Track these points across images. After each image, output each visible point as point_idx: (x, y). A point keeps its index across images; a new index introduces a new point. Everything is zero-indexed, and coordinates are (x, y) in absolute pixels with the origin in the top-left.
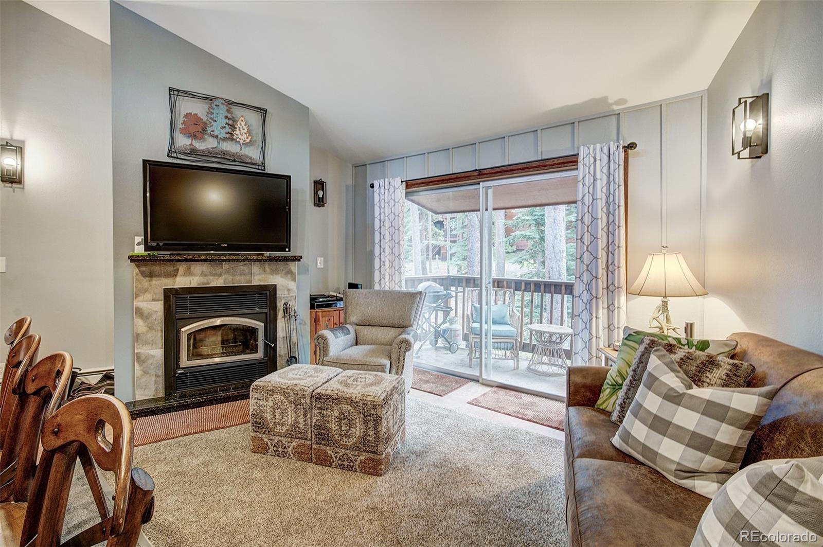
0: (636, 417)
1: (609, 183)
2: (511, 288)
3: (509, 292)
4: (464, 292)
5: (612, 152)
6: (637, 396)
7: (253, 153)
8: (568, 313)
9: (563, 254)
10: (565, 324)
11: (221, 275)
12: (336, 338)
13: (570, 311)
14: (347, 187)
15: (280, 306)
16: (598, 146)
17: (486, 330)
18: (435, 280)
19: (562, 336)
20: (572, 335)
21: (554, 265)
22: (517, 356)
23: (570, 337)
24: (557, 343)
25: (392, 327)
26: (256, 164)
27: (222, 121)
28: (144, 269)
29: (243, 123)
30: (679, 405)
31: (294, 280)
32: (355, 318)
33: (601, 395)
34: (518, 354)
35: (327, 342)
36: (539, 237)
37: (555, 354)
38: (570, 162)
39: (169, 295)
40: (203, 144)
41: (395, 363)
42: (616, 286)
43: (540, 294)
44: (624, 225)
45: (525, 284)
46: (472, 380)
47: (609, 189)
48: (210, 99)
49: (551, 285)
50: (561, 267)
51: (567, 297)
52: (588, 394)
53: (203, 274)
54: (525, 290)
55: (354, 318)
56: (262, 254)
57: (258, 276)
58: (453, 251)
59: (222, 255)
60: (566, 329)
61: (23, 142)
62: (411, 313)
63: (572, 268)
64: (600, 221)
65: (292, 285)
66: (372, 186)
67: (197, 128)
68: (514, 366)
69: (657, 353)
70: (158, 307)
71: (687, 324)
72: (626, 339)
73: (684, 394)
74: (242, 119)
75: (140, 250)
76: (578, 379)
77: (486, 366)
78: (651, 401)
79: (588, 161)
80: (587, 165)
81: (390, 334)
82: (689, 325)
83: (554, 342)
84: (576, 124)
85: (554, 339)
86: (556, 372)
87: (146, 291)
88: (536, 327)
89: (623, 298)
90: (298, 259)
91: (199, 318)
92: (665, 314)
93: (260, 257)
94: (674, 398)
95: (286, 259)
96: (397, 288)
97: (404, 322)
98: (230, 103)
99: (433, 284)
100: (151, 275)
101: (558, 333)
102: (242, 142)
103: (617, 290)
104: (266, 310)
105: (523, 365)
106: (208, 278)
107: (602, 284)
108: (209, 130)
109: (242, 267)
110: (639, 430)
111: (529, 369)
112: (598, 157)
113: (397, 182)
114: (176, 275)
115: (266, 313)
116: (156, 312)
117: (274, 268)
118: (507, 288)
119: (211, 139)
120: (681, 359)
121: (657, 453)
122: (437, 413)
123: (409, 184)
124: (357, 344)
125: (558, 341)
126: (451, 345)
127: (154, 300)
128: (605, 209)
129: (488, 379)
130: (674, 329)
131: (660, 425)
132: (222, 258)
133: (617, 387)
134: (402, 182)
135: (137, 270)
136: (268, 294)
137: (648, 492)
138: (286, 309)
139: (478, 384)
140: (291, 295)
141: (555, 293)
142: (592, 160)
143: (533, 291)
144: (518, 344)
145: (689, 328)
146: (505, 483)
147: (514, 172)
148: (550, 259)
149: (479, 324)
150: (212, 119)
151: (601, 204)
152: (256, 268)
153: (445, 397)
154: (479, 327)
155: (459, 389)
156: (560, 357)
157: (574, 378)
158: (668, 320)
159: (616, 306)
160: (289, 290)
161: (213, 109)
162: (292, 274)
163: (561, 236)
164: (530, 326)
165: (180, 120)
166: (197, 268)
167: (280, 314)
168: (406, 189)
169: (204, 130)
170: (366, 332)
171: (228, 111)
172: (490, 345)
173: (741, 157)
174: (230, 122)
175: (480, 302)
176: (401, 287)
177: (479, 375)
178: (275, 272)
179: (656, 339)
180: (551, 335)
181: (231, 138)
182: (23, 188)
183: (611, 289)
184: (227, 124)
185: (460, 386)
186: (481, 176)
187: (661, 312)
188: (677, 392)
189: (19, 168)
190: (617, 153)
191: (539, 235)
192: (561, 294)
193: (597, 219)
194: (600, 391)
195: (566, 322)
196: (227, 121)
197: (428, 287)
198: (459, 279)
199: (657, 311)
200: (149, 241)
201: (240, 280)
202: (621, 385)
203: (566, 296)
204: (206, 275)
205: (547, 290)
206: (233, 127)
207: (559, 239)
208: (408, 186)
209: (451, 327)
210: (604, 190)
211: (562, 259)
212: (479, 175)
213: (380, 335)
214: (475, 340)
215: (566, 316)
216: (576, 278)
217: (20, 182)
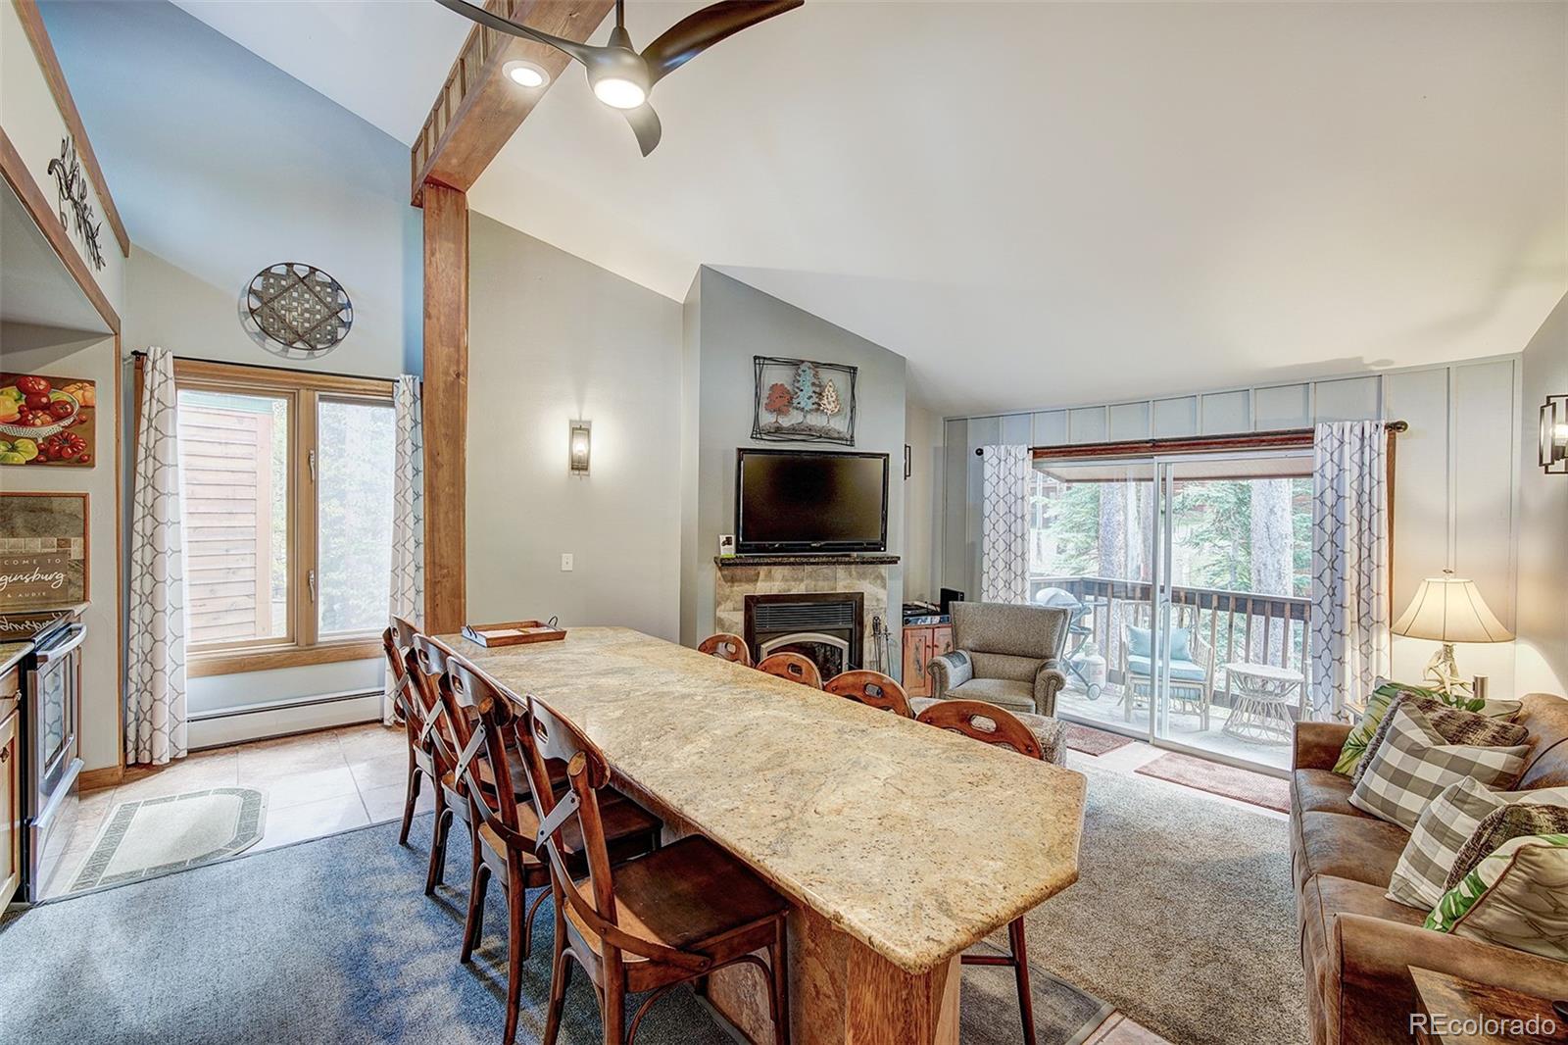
0: (1375, 771)
1: (1361, 475)
2: (1194, 604)
3: (1189, 610)
4: (1108, 605)
5: (1367, 435)
6: (1378, 752)
7: (839, 425)
8: (1295, 643)
9: (1286, 541)
10: (1290, 664)
11: (802, 580)
12: (955, 667)
13: (1300, 639)
14: (936, 449)
15: (868, 620)
16: (1348, 424)
17: (1161, 669)
18: (1060, 584)
19: (1284, 685)
20: (1302, 684)
21: (1268, 559)
22: (1206, 711)
23: (1298, 689)
24: (1276, 695)
25: (1024, 656)
26: (842, 439)
27: (808, 390)
28: (726, 572)
29: (832, 390)
30: (1422, 759)
31: (884, 587)
32: (971, 640)
33: (1341, 757)
34: (1207, 707)
35: (946, 672)
36: (1235, 500)
37: (1273, 712)
38: (1302, 438)
39: (751, 603)
40: (786, 419)
41: (1041, 703)
42: (1375, 619)
43: (1245, 616)
44: (1387, 535)
45: (1219, 598)
46: (1137, 739)
47: (1361, 484)
48: (796, 364)
49: (1265, 601)
50: (1282, 562)
51: (1295, 623)
52: (1323, 755)
53: (784, 579)
54: (1218, 608)
55: (969, 642)
56: (849, 556)
57: (841, 580)
58: (1051, 513)
59: (811, 556)
60: (1292, 673)
61: (589, 423)
62: (1052, 639)
63: (1305, 557)
64: (1347, 528)
65: (882, 594)
66: (980, 452)
67: (783, 399)
68: (1201, 724)
69: (1404, 708)
70: (739, 618)
71: (1476, 679)
72: (1377, 692)
73: (1429, 749)
74: (830, 384)
75: (728, 552)
76: (1310, 737)
77: (1160, 724)
78: (1392, 755)
79: (1329, 444)
80: (1328, 449)
81: (1022, 665)
82: (1479, 681)
83: (1271, 693)
84: (1312, 386)
85: (1270, 687)
86: (1275, 739)
87: (727, 599)
88: (1239, 666)
89: (1385, 636)
90: (894, 561)
91: (777, 632)
92: (1449, 663)
93: (847, 559)
94: (1417, 752)
95: (882, 561)
96: (1019, 602)
97: (1042, 650)
98: (816, 365)
99: (1063, 592)
100: (732, 580)
101: (1279, 680)
102: (829, 412)
103: (1375, 625)
104: (851, 626)
105: (1216, 726)
106: (788, 583)
107: (1350, 615)
108: (795, 401)
109: (826, 570)
110: (1378, 785)
111: (1225, 730)
112: (1347, 439)
113: (1022, 452)
114: (757, 580)
115: (851, 630)
116: (737, 623)
117: (861, 571)
118: (1186, 603)
119: (795, 412)
120: (1441, 717)
121: (1397, 806)
122: (1097, 774)
123: (1038, 453)
124: (974, 677)
125: (1278, 691)
126: (1090, 687)
127: (735, 610)
128: (1355, 512)
129: (1163, 738)
130: (1461, 685)
131: (1401, 779)
132: (812, 560)
133: (1362, 748)
134: (1029, 449)
135: (719, 574)
136: (854, 605)
137: (1383, 837)
138: (876, 626)
139: (1147, 746)
140: (881, 606)
141: (1272, 616)
142: (1336, 444)
143: (1233, 611)
144: (1208, 692)
145: (1479, 684)
146: (1211, 852)
147: (1211, 446)
148: (1260, 548)
149: (1149, 659)
150: (798, 388)
151: (1350, 504)
152: (841, 571)
153: (1101, 757)
154: (1150, 663)
155: (1119, 749)
156: (1281, 718)
157: (1301, 735)
158: (1453, 672)
159: (1375, 647)
160: (878, 600)
161: (800, 376)
162: (883, 579)
163: (1284, 510)
164: (1228, 665)
165: (765, 393)
166: (779, 572)
167: (868, 631)
168: (1034, 458)
169: (790, 402)
170: (984, 660)
171: (816, 375)
172: (1167, 692)
173: (1550, 471)
174: (818, 390)
175: (1153, 626)
176: (1023, 598)
177: (1148, 732)
178: (862, 576)
179: (1413, 694)
180: (1265, 681)
181: (818, 408)
182: (589, 475)
183: (1366, 623)
184: (814, 392)
185: (1121, 746)
186: (1157, 449)
187: (1442, 660)
188: (1422, 746)
189: (586, 452)
190: (1375, 437)
191: (1236, 495)
192: (1283, 617)
193: (1344, 525)
194: (1340, 753)
195: (1292, 659)
196: (814, 389)
197: (1053, 597)
198: (1100, 584)
199: (1436, 658)
200: (741, 539)
201: (823, 587)
202: (1366, 745)
203: (1292, 621)
204: (787, 581)
205: (1258, 608)
206: (820, 395)
207: (1279, 513)
208: (1035, 455)
209: (1087, 659)
210: (1355, 485)
211: (1284, 550)
212: (1154, 446)
213: (1007, 666)
214: (1136, 682)
215: (1292, 650)
216: (1313, 578)
217: (586, 469)
